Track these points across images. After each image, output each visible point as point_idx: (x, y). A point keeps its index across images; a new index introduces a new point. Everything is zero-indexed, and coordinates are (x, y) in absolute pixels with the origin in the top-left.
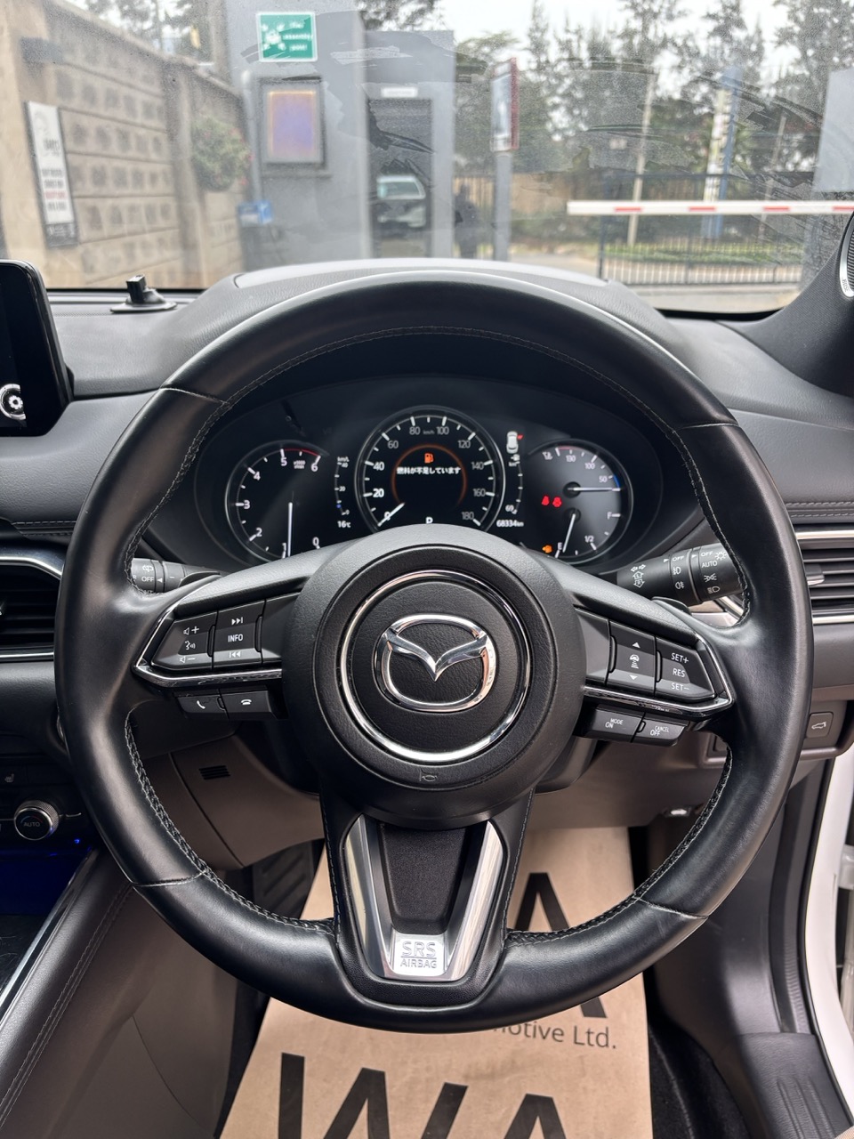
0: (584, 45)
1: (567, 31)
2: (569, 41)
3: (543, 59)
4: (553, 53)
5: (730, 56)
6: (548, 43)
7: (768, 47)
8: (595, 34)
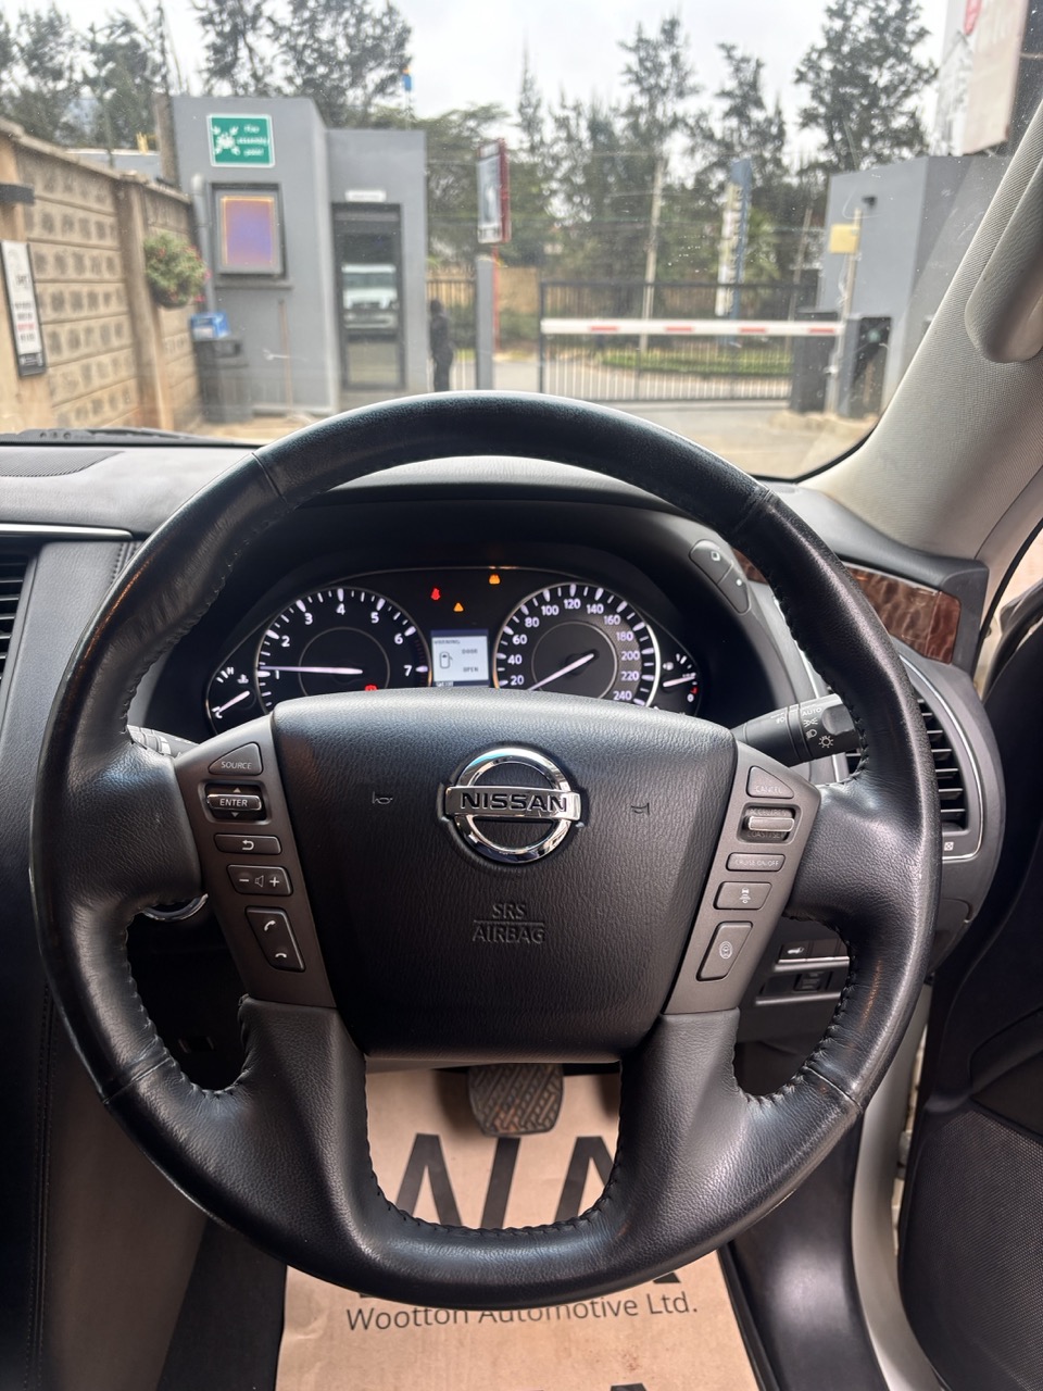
0: (584, 124)
1: (564, 107)
2: (567, 119)
3: (537, 138)
4: (549, 131)
5: (748, 139)
6: (542, 121)
7: (791, 130)
8: (595, 111)
